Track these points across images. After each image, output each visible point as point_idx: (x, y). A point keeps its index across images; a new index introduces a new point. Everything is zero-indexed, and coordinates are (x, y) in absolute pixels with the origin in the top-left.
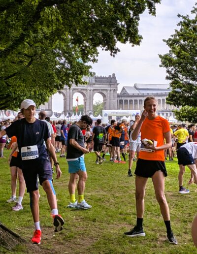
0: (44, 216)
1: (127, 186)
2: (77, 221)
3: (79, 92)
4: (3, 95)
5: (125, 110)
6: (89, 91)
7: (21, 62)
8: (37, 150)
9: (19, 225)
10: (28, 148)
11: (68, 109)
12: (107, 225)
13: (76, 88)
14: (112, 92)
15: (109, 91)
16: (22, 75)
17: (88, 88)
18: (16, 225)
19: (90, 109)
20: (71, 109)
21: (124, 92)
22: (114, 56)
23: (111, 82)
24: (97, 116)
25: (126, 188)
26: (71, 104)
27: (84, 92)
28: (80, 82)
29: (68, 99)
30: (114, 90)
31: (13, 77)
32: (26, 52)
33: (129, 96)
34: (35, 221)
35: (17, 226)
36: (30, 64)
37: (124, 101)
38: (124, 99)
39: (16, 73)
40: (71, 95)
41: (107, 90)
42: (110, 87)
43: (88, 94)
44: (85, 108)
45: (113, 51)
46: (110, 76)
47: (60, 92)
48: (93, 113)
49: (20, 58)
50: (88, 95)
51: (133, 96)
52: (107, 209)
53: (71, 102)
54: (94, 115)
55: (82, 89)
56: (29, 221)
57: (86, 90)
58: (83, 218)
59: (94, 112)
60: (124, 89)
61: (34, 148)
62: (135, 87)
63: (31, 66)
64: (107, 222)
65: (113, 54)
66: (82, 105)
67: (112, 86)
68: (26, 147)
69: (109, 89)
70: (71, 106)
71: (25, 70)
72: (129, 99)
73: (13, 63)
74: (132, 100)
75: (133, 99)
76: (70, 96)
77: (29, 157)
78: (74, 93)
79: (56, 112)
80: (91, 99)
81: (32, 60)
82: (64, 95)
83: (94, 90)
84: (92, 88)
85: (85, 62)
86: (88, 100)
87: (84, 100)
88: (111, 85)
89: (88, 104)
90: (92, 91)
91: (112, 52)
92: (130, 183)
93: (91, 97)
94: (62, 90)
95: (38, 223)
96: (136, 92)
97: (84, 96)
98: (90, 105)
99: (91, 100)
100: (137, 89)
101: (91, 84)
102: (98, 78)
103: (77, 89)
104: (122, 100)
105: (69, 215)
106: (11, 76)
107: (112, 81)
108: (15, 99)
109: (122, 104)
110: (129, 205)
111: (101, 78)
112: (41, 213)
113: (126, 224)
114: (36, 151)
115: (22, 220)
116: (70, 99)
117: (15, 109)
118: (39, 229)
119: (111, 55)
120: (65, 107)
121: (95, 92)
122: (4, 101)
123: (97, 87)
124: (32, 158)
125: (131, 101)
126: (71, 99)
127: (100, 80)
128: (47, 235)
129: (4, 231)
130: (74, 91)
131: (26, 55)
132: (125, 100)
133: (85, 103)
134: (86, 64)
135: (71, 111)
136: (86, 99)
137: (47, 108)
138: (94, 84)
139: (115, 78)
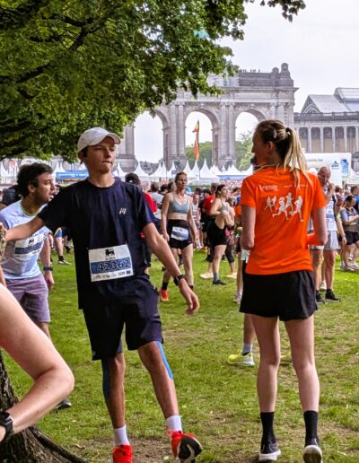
0: (137, 413)
1: (329, 335)
2: (217, 422)
3: (200, 110)
4: (12, 121)
5: (313, 152)
6: (224, 107)
7: (56, 38)
8: (129, 255)
9: (80, 436)
10: (108, 253)
11: (175, 152)
12: (291, 431)
13: (193, 100)
14: (281, 108)
15: (273, 108)
16: (61, 70)
17: (223, 101)
18: (72, 436)
19: (228, 151)
20: (183, 153)
21: (310, 108)
22: (291, 18)
23: (277, 84)
24: (246, 169)
25: (327, 342)
26: (181, 141)
27: (213, 110)
28: (201, 89)
29: (174, 130)
30: (287, 105)
31: (38, 77)
32: (67, 13)
33: (322, 118)
34: (116, 425)
35: (74, 439)
36: (79, 42)
37: (310, 131)
38: (310, 126)
39: (45, 67)
40: (181, 118)
41: (268, 105)
42: (277, 97)
43: (221, 114)
44: (216, 149)
45: (290, 7)
46: (275, 70)
47: (153, 113)
48: (235, 161)
49: (55, 29)
50: (224, 117)
51: (334, 118)
52: (287, 391)
53: (181, 137)
54: (237, 167)
55: (207, 104)
56: (103, 425)
57: (217, 105)
58: (232, 416)
59: (239, 160)
60: (309, 100)
61: (122, 252)
62: (337, 96)
63: (81, 49)
64: (291, 424)
65: (288, 13)
66: (207, 143)
67: (280, 93)
68: (104, 250)
69: (274, 101)
70: (182, 145)
71: (66, 59)
72: (322, 126)
73: (36, 39)
74: (330, 129)
75: (333, 125)
76: (178, 120)
77: (110, 273)
78: (188, 113)
79: (144, 161)
80: (231, 126)
81: (83, 33)
82: (164, 119)
83: (237, 105)
84: (232, 101)
85: (213, 36)
86: (223, 129)
87: (213, 130)
88: (277, 91)
89: (222, 139)
90: (231, 107)
91: (285, 8)
92: (338, 330)
93: (230, 121)
94: (157, 108)
95: (124, 430)
96: (341, 109)
97: (213, 119)
98: (227, 142)
99: (231, 131)
100: (342, 101)
101: (230, 91)
102: (246, 74)
103: (196, 104)
104: (306, 130)
105: (198, 409)
106: (33, 74)
107: (280, 81)
108: (44, 130)
109: (307, 138)
110: (338, 381)
111: (253, 74)
112: (130, 405)
113: (335, 426)
114: (127, 260)
115: (85, 423)
116: (178, 127)
117: (44, 155)
118: (127, 442)
119: (285, 15)
120: (166, 150)
121: (240, 109)
122: (17, 136)
123: (243, 97)
124: (118, 277)
125: (328, 130)
126: (181, 128)
127: (251, 80)
128: (148, 456)
129: (48, 451)
130: (189, 108)
131: (67, 20)
132: (313, 130)
133: (216, 137)
134: (217, 42)
135: (182, 157)
136: (218, 129)
137: (124, 152)
138: (237, 91)
139: (289, 73)
